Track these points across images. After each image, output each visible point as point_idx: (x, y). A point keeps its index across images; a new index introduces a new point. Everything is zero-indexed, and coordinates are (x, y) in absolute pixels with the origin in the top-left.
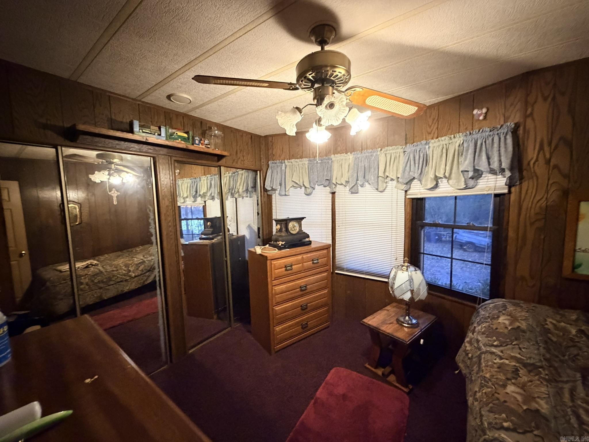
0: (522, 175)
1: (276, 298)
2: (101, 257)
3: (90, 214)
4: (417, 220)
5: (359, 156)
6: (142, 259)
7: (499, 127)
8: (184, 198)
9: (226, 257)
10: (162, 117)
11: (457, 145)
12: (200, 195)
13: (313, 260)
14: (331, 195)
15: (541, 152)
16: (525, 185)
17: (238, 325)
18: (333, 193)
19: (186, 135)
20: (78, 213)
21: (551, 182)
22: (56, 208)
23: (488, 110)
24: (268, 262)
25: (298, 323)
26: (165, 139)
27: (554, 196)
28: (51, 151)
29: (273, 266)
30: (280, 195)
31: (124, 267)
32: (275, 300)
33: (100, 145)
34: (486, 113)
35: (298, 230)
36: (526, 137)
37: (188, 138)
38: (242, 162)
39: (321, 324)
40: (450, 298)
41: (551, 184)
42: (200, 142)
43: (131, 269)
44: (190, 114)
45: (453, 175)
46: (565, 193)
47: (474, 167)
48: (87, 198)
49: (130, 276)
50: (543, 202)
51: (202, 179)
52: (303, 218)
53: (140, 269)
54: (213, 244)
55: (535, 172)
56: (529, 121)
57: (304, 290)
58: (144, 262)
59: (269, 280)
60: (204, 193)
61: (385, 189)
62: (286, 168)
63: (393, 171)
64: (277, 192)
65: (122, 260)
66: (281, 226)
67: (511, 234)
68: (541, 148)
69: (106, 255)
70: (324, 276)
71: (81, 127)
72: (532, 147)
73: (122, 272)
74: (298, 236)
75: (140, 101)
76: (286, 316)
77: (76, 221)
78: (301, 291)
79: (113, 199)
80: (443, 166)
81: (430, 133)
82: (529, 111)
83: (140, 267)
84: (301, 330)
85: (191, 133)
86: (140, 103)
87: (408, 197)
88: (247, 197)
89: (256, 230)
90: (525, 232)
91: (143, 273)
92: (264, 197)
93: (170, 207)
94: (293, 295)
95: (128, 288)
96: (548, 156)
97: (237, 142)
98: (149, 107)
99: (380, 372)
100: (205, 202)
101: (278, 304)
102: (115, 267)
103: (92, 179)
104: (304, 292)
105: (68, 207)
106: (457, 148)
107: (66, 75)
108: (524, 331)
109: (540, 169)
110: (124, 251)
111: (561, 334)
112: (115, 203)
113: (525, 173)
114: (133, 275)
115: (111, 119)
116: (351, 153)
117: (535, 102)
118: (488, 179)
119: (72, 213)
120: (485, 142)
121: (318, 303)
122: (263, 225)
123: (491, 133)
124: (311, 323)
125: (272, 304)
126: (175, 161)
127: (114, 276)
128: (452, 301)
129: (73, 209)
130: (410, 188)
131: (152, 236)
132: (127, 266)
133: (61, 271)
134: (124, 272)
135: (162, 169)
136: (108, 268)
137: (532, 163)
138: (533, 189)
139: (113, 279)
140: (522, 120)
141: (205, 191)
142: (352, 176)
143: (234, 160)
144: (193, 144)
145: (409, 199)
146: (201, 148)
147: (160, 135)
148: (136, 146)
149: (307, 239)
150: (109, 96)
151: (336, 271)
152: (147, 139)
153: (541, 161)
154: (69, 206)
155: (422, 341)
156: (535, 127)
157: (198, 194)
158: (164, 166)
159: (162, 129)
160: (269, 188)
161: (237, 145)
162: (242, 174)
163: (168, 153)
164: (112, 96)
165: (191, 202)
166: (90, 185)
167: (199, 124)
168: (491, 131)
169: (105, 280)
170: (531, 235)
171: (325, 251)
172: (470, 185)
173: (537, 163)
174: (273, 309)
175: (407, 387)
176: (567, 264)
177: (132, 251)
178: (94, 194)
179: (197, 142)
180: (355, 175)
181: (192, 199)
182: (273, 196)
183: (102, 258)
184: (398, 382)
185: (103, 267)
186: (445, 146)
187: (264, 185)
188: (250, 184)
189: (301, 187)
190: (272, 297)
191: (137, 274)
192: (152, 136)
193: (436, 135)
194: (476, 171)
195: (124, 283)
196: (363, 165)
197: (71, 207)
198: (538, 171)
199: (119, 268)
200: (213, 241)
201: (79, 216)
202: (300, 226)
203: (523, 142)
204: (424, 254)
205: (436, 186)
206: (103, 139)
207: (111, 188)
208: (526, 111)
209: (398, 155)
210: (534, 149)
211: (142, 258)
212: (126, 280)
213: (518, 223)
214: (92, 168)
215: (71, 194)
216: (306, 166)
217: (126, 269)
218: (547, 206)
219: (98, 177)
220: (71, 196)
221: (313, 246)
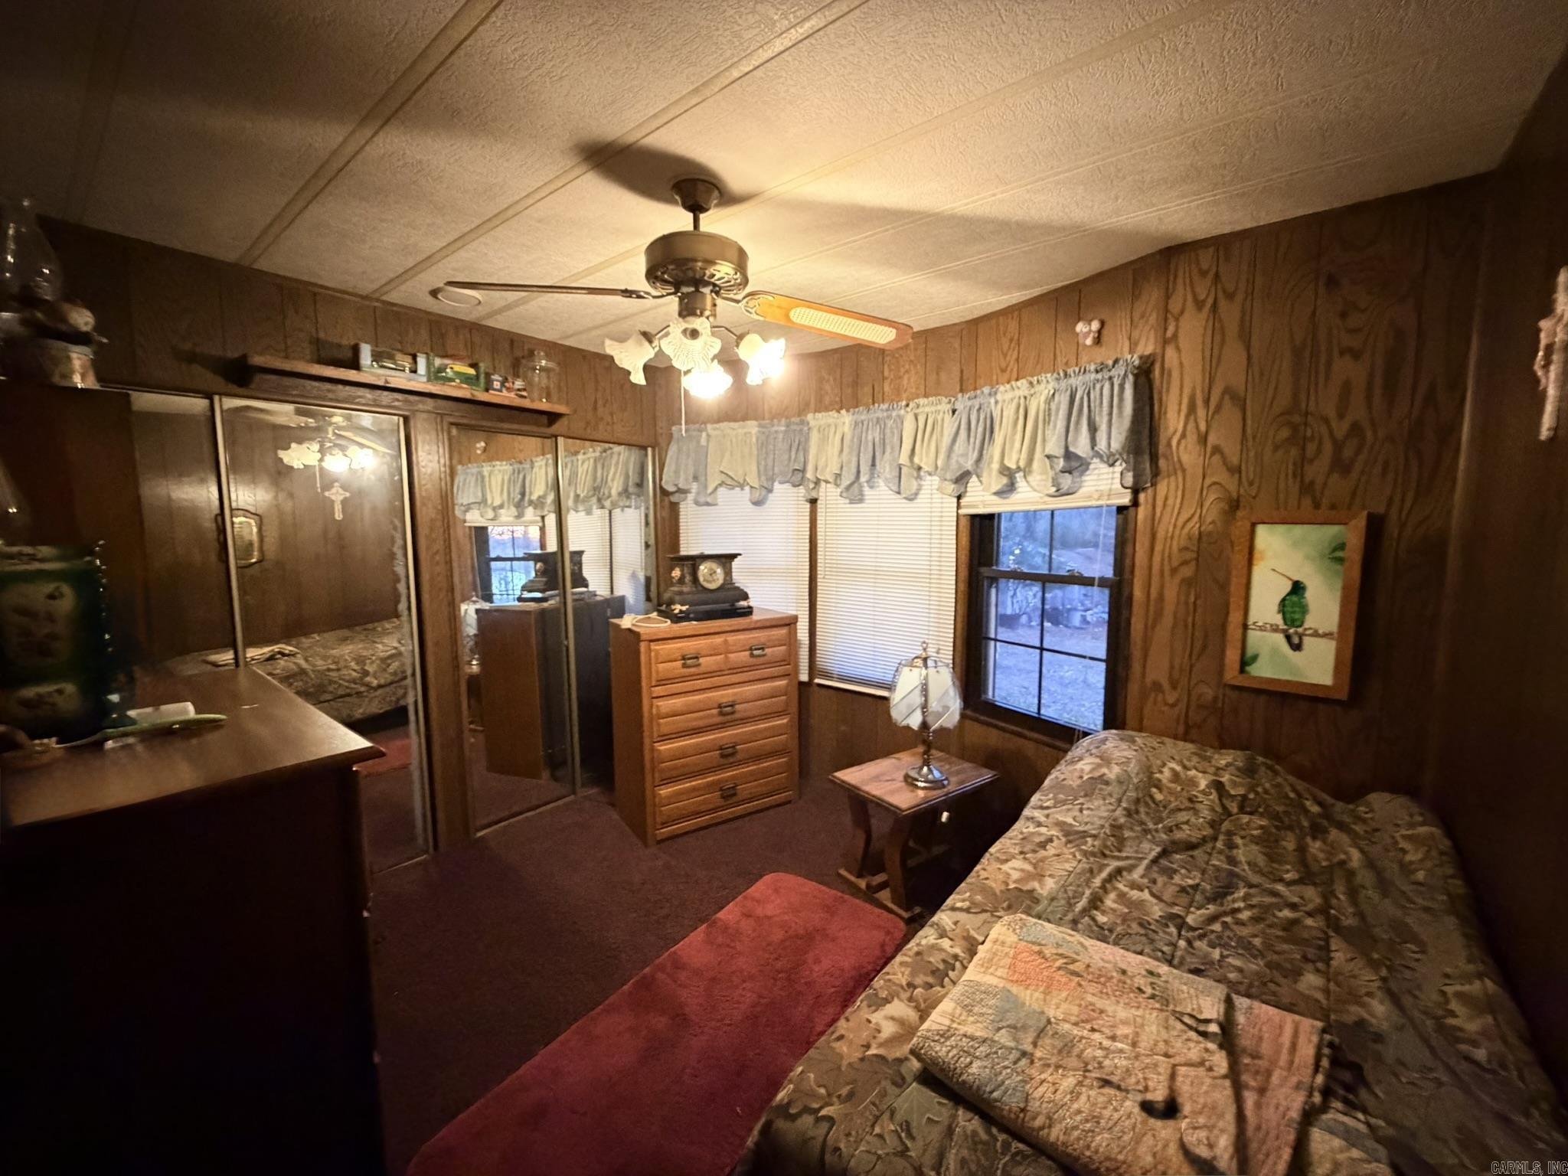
0: (1157, 466)
1: (659, 725)
2: (304, 640)
3: (283, 541)
4: (980, 564)
5: (863, 417)
6: (396, 648)
7: (1110, 363)
8: (494, 509)
9: (567, 638)
10: (424, 334)
11: (1043, 398)
12: (531, 502)
13: (751, 649)
14: (808, 505)
15: (1192, 418)
16: (1162, 487)
17: (593, 791)
18: (813, 502)
19: (472, 371)
20: (255, 538)
21: (1208, 482)
22: (209, 525)
23: (1103, 324)
24: (643, 646)
25: (713, 783)
26: (425, 379)
27: (1212, 511)
28: (199, 404)
29: (653, 654)
30: (697, 503)
31: (353, 664)
32: (659, 730)
33: (295, 392)
34: (1099, 332)
35: (721, 581)
36: (1165, 386)
37: (477, 377)
38: (609, 428)
39: (769, 794)
40: (1035, 735)
41: (1210, 486)
42: (503, 384)
43: (370, 668)
44: (484, 323)
45: (1036, 465)
46: (1234, 505)
47: (1067, 448)
48: (275, 502)
49: (367, 685)
50: (1193, 527)
51: (536, 464)
52: (733, 556)
53: (391, 669)
54: (543, 612)
55: (1180, 461)
56: (1170, 353)
57: (727, 714)
58: (400, 654)
59: (644, 684)
60: (540, 497)
61: (916, 494)
62: (708, 441)
63: (927, 453)
64: (691, 497)
65: (351, 647)
66: (682, 571)
67: (1138, 593)
68: (1192, 408)
69: (315, 635)
70: (779, 686)
71: (258, 360)
72: (1176, 408)
73: (350, 675)
74: (721, 595)
75: (378, 300)
76: (683, 766)
77: (251, 556)
78: (721, 714)
79: (333, 508)
80: (1017, 444)
81: (1003, 371)
82: (1169, 334)
83: (389, 665)
84: (720, 802)
85: (482, 366)
86: (376, 304)
87: (962, 511)
88: (629, 507)
89: (642, 579)
90: (1162, 587)
91: (397, 679)
92: (662, 507)
93: (439, 524)
94: (701, 723)
95: (361, 711)
96: (1203, 427)
97: (597, 382)
98: (397, 313)
99: (862, 884)
100: (543, 517)
101: (666, 738)
102: (334, 663)
103: (285, 461)
104: (729, 718)
105: (233, 523)
106: (1042, 406)
107: (231, 257)
108: (1107, 783)
109: (1188, 454)
110: (357, 628)
111: (1179, 788)
112: (338, 516)
113: (1162, 463)
114: (375, 683)
115: (318, 340)
116: (848, 411)
117: (1182, 312)
118: (1099, 475)
119: (242, 537)
120: (1089, 394)
121: (764, 745)
122: (658, 571)
123: (1099, 376)
124: (744, 789)
125: (651, 737)
126: (452, 424)
127: (331, 682)
128: (1036, 741)
129: (243, 527)
130: (966, 492)
131: (398, 580)
132: (360, 660)
133: (215, 665)
134: (354, 674)
135: (423, 442)
136: (320, 662)
137: (1174, 443)
138: (1176, 497)
139: (331, 689)
140: (1159, 351)
141: (541, 493)
142: (849, 462)
143: (588, 423)
144: (487, 390)
145: (965, 515)
146: (506, 397)
147: (414, 371)
148: (368, 394)
149: (743, 603)
150: (315, 294)
151: (817, 681)
152: (387, 382)
153: (1192, 437)
154: (235, 519)
155: (945, 816)
156: (1181, 364)
157: (527, 498)
158: (428, 437)
159: (419, 359)
160: (671, 488)
161: (597, 390)
162: (619, 454)
163: (435, 408)
164: (319, 294)
165: (511, 519)
166: (281, 473)
167: (507, 345)
168: (1097, 372)
169: (311, 690)
170: (1171, 593)
171: (784, 631)
172: (1065, 487)
173: (1183, 441)
174: (653, 749)
175: (907, 910)
176: (1232, 656)
177: (374, 629)
178: (291, 495)
179: (497, 385)
180: (854, 460)
181: (513, 511)
182: (682, 507)
183: (306, 642)
184: (893, 902)
185: (306, 660)
186: (1022, 400)
187: (661, 479)
188: (633, 478)
189: (742, 487)
190: (651, 721)
191: (382, 681)
192: (398, 373)
193: (1015, 375)
194: (1068, 455)
195: (354, 700)
196: (870, 438)
197: (241, 523)
198: (1186, 458)
199: (342, 664)
200: (545, 605)
201: (256, 545)
202: (728, 573)
203: (1160, 393)
204: (996, 640)
205: (1011, 487)
206: (302, 381)
207: (329, 481)
208: (1166, 329)
209: (939, 418)
210: (1179, 411)
211: (396, 644)
212: (359, 694)
213: (1150, 568)
214: (285, 436)
215: (240, 493)
216: (754, 440)
217: (356, 667)
218: (1200, 533)
219: (299, 456)
220: (241, 498)
221: (756, 617)
